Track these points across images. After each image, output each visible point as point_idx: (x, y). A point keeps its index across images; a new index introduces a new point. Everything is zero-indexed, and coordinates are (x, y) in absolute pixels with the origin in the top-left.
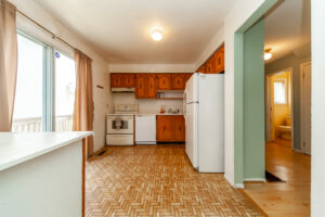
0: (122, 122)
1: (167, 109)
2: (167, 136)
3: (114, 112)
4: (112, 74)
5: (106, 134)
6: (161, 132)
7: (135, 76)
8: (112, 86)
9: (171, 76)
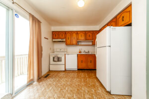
0: (58, 58)
1: (82, 51)
2: (83, 66)
3: (54, 52)
4: (53, 32)
5: (50, 64)
6: (80, 63)
7: (65, 33)
8: (53, 38)
9: (85, 33)
